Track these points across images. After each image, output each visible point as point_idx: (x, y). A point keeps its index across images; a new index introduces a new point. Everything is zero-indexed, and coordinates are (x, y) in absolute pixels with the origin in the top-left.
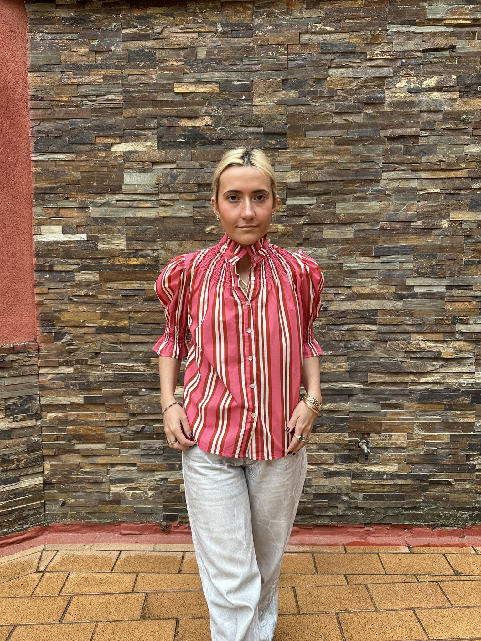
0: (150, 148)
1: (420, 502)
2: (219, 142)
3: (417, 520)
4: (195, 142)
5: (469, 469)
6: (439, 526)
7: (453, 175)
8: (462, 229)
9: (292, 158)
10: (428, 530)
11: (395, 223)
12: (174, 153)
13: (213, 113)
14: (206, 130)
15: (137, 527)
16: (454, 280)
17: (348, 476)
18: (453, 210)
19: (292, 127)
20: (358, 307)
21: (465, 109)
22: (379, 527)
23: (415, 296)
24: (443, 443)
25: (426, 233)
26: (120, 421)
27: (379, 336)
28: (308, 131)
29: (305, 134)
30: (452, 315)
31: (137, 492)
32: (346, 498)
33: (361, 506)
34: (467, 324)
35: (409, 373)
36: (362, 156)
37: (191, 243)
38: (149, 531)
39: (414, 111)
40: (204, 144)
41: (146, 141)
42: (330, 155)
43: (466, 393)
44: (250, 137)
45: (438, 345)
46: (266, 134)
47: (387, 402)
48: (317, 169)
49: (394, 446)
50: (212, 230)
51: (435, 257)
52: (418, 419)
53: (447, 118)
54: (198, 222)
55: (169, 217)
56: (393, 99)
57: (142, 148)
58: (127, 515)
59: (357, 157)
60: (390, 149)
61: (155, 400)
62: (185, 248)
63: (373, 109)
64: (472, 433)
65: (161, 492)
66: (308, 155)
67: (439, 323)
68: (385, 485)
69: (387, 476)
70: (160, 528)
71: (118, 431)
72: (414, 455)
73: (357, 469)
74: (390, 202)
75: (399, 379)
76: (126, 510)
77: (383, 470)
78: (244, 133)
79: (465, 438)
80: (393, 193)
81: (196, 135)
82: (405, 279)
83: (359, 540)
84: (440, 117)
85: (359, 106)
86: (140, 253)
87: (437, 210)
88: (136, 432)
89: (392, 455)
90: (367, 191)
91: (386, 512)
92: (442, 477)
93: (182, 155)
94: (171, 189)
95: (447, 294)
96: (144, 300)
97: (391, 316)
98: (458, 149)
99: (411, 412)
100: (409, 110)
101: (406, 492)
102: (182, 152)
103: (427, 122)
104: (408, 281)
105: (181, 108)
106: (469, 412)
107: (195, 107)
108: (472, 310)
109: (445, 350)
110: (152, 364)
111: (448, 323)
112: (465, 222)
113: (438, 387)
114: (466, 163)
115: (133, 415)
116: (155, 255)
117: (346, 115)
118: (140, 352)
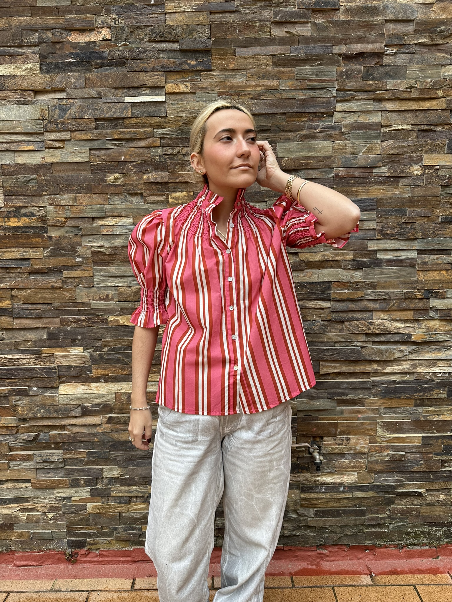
0: (30, 72)
1: (384, 518)
2: (121, 62)
3: (380, 539)
4: (89, 63)
5: (445, 477)
6: (406, 545)
7: (427, 106)
8: (438, 176)
9: (219, 84)
10: (394, 550)
11: (352, 170)
12: (63, 78)
13: (113, 24)
14: (104, 47)
15: (36, 556)
16: (427, 243)
17: (296, 489)
18: (426, 152)
19: (217, 42)
20: (307, 279)
21: (444, 17)
22: (335, 549)
23: (378, 263)
24: (413, 447)
25: (392, 182)
26: (7, 427)
27: (334, 315)
28: (239, 47)
29: (235, 52)
30: (425, 287)
31: (34, 514)
32: (294, 516)
33: (312, 525)
34: (444, 298)
35: (371, 362)
36: (310, 81)
37: (89, 197)
38: (50, 560)
39: (377, 21)
40: (102, 66)
41: (25, 62)
42: (268, 79)
43: (442, 385)
44: (162, 56)
45: (408, 325)
46: (184, 52)
47: (344, 398)
48: (252, 99)
49: (352, 452)
50: (116, 179)
51: (404, 213)
52: (381, 417)
53: (419, 30)
54: (97, 169)
55: (58, 163)
56: (349, 4)
57: (19, 72)
58: (22, 542)
59: (303, 82)
60: (346, 72)
61: (50, 401)
62: (81, 204)
63: (323, 18)
64: (449, 434)
65: (64, 513)
66: (240, 79)
67: (409, 298)
68: (341, 498)
69: (344, 488)
70: (64, 557)
71: (5, 440)
72: (377, 462)
73: (307, 480)
74: (347, 142)
75: (358, 368)
76: (20, 535)
77: (339, 481)
78: (154, 50)
79: (440, 440)
80: (351, 130)
81: (91, 53)
82: (366, 241)
83: (310, 567)
84: (411, 28)
85: (305, 14)
86: (22, 211)
87: (407, 153)
88: (28, 441)
89: (350, 462)
90: (317, 127)
91: (343, 530)
92: (412, 488)
93: (73, 81)
94: (59, 126)
95: (419, 261)
96: (30, 273)
97: (349, 289)
98: (434, 71)
99: (374, 409)
100: (371, 19)
101: (368, 506)
102: (73, 76)
103: (395, 35)
104: (369, 245)
105: (70, 16)
106: (445, 408)
107: (88, 15)
108: (449, 281)
109: (417, 331)
110: (43, 355)
111: (420, 297)
112: (443, 167)
113: (407, 378)
114: (444, 90)
115: (24, 420)
116: (41, 213)
117: (289, 25)
118: (28, 341)
